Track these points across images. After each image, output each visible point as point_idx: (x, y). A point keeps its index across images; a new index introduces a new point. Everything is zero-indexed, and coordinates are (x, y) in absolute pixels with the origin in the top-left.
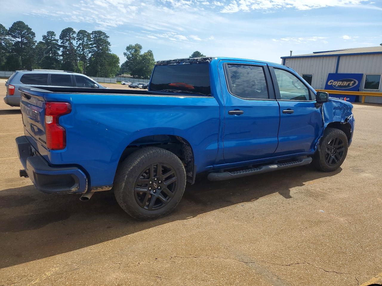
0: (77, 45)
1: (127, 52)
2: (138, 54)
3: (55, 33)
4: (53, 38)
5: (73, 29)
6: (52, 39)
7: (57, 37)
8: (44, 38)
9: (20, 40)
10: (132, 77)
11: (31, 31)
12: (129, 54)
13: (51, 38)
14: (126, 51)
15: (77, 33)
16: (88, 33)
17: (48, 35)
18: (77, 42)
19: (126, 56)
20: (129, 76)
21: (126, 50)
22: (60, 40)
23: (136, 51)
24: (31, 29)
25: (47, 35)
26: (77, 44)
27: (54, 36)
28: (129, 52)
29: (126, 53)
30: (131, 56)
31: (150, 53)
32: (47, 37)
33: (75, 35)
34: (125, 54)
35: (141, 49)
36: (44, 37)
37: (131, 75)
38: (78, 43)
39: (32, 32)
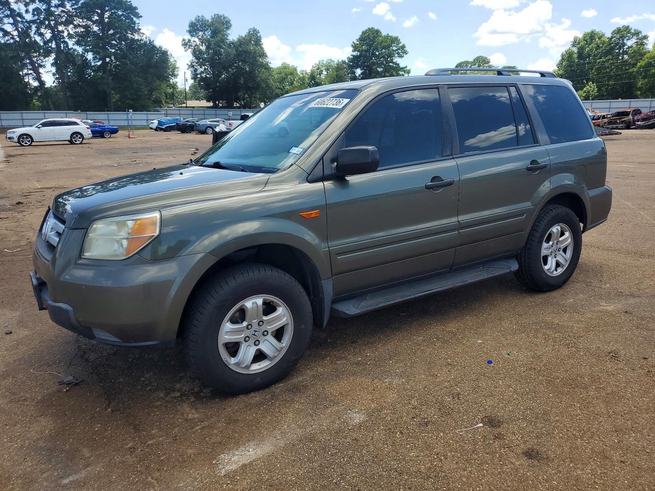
1: (193, 39)
2: (223, 41)
10: (211, 104)
12: (198, 43)
14: (187, 37)
19: (190, 50)
20: (204, 103)
21: (188, 34)
23: (215, 33)
28: (196, 39)
29: (189, 41)
30: (203, 48)
31: (254, 38)
34: (186, 44)
35: (228, 28)
37: (208, 101)
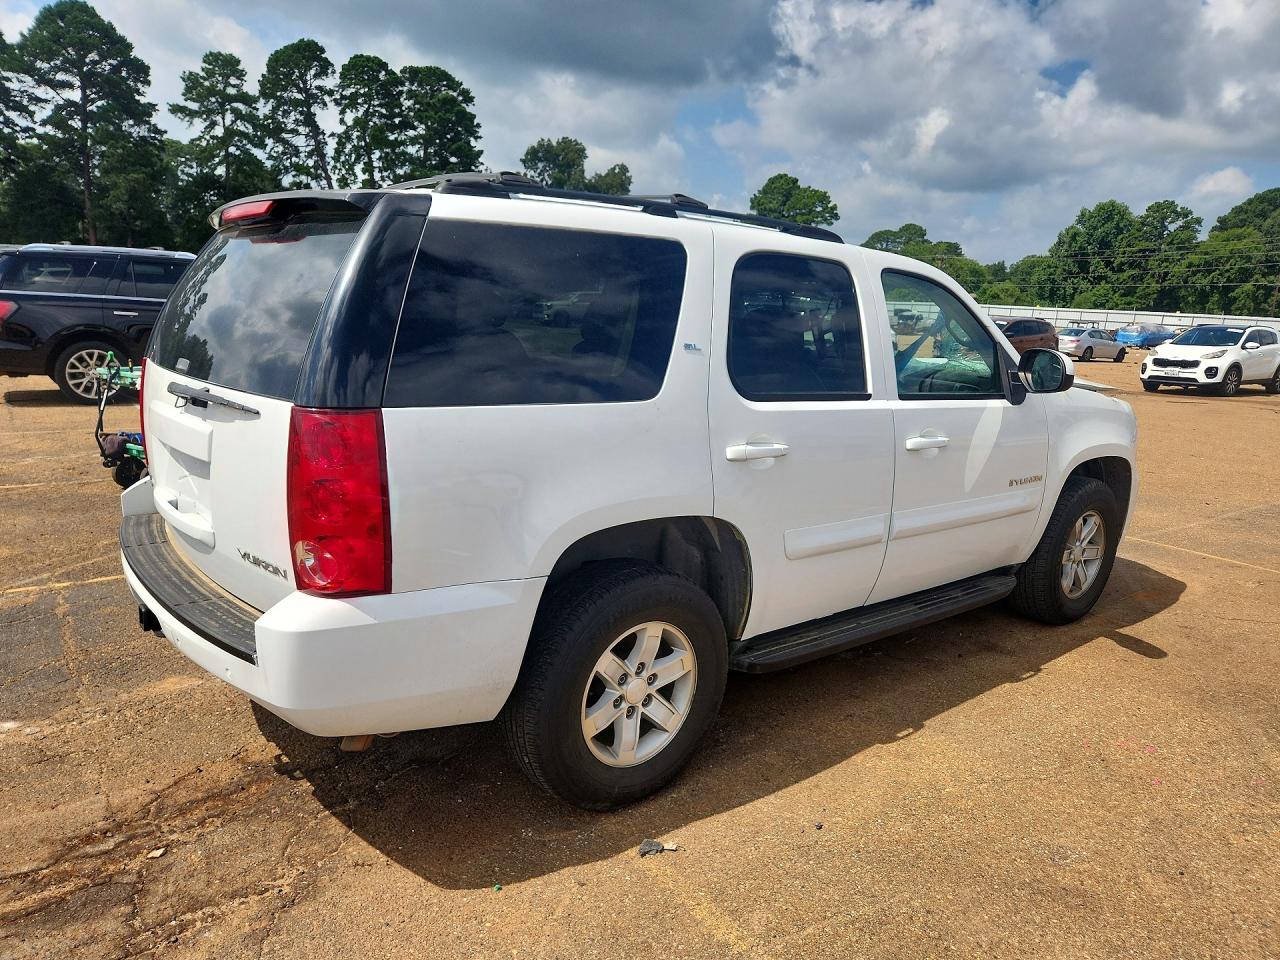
0: (341, 129)
3: (240, 67)
4: (234, 86)
5: (322, 50)
6: (231, 91)
7: (252, 87)
8: (188, 90)
9: (76, 96)
11: (133, 54)
13: (225, 88)
15: (339, 69)
16: (391, 73)
17: (210, 74)
18: (343, 112)
22: (262, 101)
24: (129, 47)
25: (202, 74)
26: (342, 121)
27: (238, 78)
32: (207, 83)
33: (331, 82)
36: (192, 83)
38: (350, 117)
39: (136, 60)
